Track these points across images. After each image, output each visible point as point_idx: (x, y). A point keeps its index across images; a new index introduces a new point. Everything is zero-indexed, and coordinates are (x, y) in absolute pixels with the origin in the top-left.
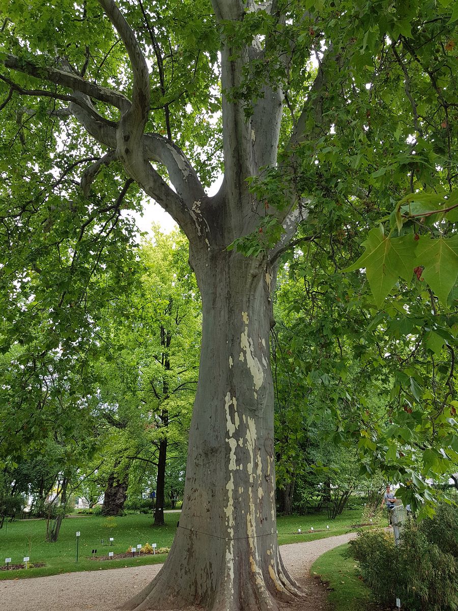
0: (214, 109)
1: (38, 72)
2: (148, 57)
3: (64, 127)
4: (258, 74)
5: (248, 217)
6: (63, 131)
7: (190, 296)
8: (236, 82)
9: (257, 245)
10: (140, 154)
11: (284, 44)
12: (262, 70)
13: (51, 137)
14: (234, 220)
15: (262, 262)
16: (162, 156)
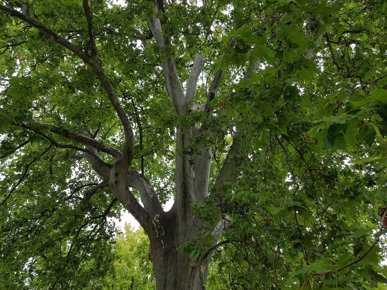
0: (171, 158)
1: (69, 135)
2: (134, 129)
3: (78, 164)
4: (197, 142)
5: (190, 226)
6: (77, 166)
7: (147, 278)
8: (184, 145)
9: (197, 249)
10: (124, 184)
11: (213, 127)
12: (200, 140)
13: (69, 169)
14: (180, 228)
15: (198, 258)
16: (137, 184)
